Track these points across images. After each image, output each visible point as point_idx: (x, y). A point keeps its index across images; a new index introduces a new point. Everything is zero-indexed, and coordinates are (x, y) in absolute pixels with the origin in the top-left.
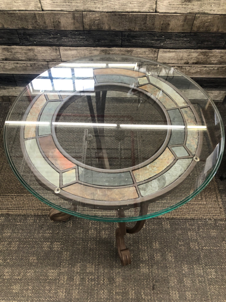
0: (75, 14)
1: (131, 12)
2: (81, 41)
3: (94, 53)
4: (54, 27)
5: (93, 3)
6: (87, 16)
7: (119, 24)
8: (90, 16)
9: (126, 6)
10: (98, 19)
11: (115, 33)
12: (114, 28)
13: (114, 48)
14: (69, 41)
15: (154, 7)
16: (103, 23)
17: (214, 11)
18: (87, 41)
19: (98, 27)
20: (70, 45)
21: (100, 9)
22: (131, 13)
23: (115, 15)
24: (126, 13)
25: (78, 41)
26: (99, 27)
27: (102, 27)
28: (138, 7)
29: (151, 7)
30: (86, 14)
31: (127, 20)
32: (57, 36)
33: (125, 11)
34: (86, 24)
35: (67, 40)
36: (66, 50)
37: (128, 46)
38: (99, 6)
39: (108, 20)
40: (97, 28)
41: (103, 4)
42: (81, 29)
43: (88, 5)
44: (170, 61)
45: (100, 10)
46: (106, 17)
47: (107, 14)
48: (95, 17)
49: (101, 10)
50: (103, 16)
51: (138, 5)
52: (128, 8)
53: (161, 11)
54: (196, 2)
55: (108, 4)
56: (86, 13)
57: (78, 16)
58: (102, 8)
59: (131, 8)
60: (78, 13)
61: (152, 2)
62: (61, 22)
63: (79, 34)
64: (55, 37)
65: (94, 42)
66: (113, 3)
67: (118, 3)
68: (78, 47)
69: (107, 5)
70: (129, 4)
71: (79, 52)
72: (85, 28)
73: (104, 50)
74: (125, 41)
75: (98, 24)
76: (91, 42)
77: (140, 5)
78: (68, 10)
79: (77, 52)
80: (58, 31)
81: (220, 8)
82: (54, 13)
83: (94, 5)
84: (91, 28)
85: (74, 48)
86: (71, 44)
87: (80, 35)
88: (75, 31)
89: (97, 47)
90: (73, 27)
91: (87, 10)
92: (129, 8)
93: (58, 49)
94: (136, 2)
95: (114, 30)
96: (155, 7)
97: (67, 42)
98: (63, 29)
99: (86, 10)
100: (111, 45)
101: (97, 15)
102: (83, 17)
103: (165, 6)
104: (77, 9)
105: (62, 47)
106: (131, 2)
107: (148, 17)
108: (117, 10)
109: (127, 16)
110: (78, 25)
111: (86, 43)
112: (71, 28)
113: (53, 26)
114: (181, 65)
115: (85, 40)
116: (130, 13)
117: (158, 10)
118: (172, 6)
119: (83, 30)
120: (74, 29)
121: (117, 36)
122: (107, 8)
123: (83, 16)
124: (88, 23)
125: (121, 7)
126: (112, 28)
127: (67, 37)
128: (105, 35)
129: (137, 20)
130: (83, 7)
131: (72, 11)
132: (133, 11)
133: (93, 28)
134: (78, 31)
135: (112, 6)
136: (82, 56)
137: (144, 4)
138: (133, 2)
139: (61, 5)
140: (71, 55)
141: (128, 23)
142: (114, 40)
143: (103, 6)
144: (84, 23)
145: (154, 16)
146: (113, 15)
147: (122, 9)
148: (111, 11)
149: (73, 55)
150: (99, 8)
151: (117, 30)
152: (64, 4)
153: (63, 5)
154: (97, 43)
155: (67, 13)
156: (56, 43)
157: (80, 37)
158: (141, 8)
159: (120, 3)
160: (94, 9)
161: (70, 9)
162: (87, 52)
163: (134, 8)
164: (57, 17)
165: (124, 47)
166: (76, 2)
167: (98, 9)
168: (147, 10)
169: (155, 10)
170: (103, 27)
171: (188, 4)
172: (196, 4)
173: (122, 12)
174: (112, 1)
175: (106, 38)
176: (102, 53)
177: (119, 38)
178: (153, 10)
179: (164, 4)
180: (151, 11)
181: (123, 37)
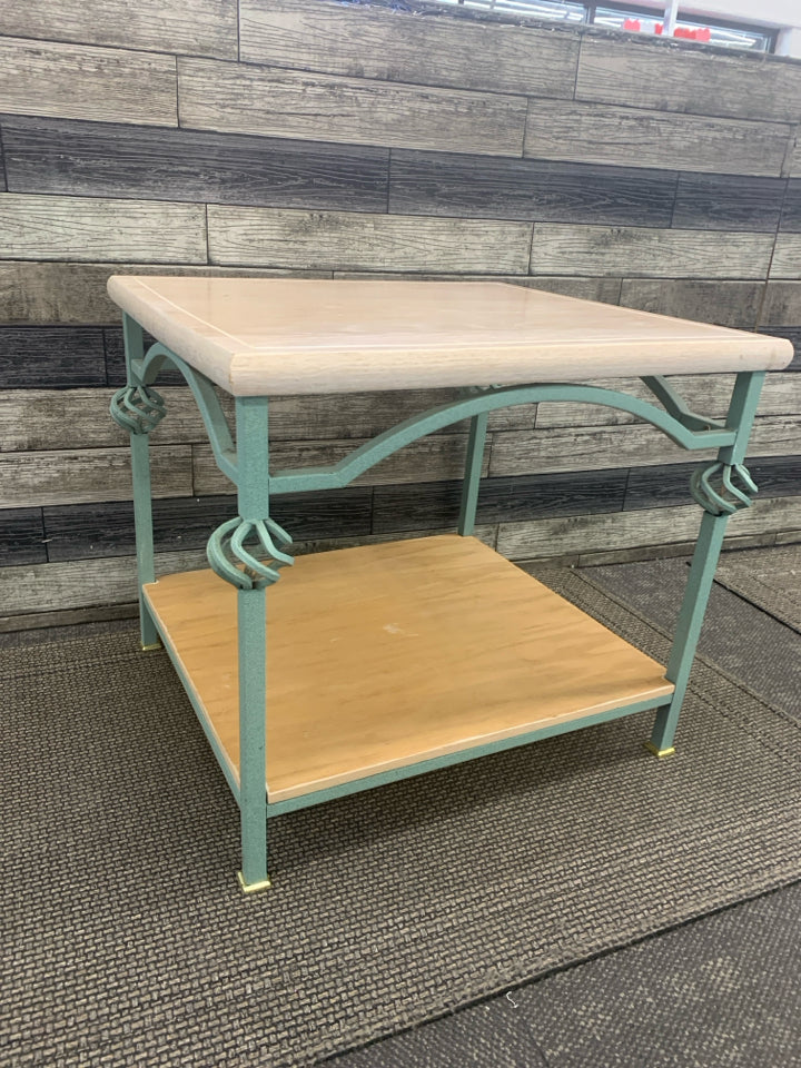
1: (126, 263)
7: (92, 302)
9: (106, 243)
10: (8, 283)
11: (78, 332)
12: (72, 316)
13: (83, 391)
15: (203, 246)
16: (31, 297)
17: (382, 260)
19: (11, 314)
21: (15, 251)
22: (128, 266)
23: (73, 271)
24: (113, 265)
26: (15, 312)
27: (25, 312)
28: (148, 248)
29: (192, 246)
33: (105, 258)
38: (8, 239)
39: (48, 289)
40: (7, 317)
41: (21, 235)
44: (291, 431)
45: (13, 254)
46: (39, 276)
47: (40, 268)
49: (17, 252)
50: (27, 275)
51: (149, 238)
52: (112, 248)
53: (224, 260)
54: (326, 234)
55: (42, 234)
58: (19, 247)
59: (124, 247)
61: (191, 231)
66: (60, 230)
67: (81, 232)
69: (39, 238)
70: (117, 237)
73: (40, 401)
74: (116, 363)
75: (9, 304)
77: (153, 240)
81: (397, 254)
89: (11, 388)
92: (119, 248)
94: (139, 231)
95: (72, 324)
96: (205, 247)
100: (64, 378)
103: (235, 246)
106: (124, 230)
108: (77, 254)
114: (328, 443)
116: (125, 266)
117: (217, 258)
118: (255, 244)
121: (86, 344)
122: (38, 246)
125: (89, 244)
126: (66, 317)
128: (41, 342)
132: (131, 257)
135: (58, 239)
137: (168, 237)
138: (129, 231)
142: (76, 360)
143: (22, 240)
146: (62, 271)
147: (94, 251)
148: (56, 257)
150: (9, 246)
151: (85, 321)
154: (13, 372)
158: (160, 248)
159: (84, 232)
163: (136, 248)
167: (6, 251)
168: (180, 258)
169: (205, 258)
170: (28, 311)
171: (304, 239)
172: (328, 239)
173: (98, 262)
174: (55, 223)
175: (43, 354)
176: (36, 413)
177: (96, 353)
178: (201, 256)
179: (232, 237)
180: (195, 259)
181: (110, 350)
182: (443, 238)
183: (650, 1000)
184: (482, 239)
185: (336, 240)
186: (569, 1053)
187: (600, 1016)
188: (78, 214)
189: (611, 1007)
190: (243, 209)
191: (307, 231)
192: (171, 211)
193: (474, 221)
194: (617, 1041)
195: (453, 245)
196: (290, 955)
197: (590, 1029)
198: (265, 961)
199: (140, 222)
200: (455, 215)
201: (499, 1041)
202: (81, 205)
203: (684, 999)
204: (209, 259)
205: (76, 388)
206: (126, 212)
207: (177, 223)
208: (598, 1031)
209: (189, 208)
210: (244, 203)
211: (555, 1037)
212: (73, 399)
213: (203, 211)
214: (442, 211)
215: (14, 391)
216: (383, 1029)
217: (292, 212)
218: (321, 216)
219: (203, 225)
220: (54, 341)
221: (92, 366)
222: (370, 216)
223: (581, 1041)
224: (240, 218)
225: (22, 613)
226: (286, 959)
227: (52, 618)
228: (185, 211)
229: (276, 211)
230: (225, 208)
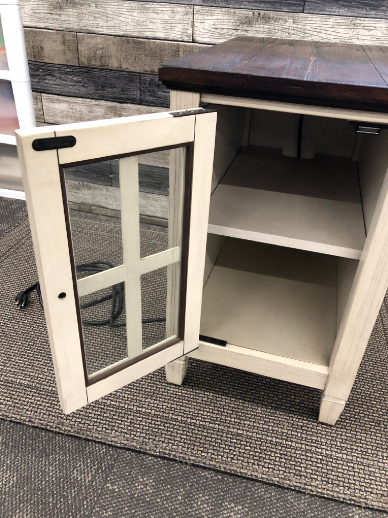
0: (66, 36)
1: (153, 39)
2: (75, 86)
3: (96, 111)
4: (35, 57)
5: (93, 18)
6: (83, 39)
7: (135, 59)
8: (89, 40)
9: (143, 27)
10: (101, 46)
11: (129, 75)
12: (127, 66)
13: (129, 105)
14: (55, 85)
15: (190, 31)
16: (110, 54)
18: (85, 87)
19: (101, 62)
20: (59, 93)
21: (104, 30)
23: (128, 42)
24: (145, 40)
25: (71, 87)
26: (103, 62)
27: (107, 62)
28: (163, 31)
29: (185, 31)
30: (83, 36)
31: (147, 52)
32: (38, 73)
33: (142, 36)
34: (83, 56)
35: (54, 82)
36: (52, 101)
37: (151, 102)
38: (101, 24)
39: (117, 51)
40: (100, 64)
41: (107, 21)
42: (75, 63)
43: (85, 21)
46: (114, 43)
47: (114, 39)
48: (97, 44)
49: (105, 31)
50: (108, 43)
51: (164, 26)
52: (146, 30)
53: (201, 40)
55: (115, 21)
56: (82, 34)
57: (70, 38)
58: (106, 28)
59: (152, 30)
60: (70, 34)
61: (185, 22)
62: (44, 48)
63: (72, 71)
64: (35, 75)
65: (95, 89)
66: (124, 20)
67: (132, 20)
68: (70, 96)
69: (114, 23)
70: (149, 24)
71: (71, 107)
72: (81, 62)
73: (112, 107)
74: (145, 92)
75: (101, 57)
76: (91, 89)
77: (166, 27)
78: (55, 28)
79: (68, 106)
80: (40, 64)
82: (34, 31)
83: (95, 22)
84: (90, 63)
85: (64, 98)
86: (60, 91)
87: (72, 73)
88: (66, 65)
89: (100, 100)
90: (62, 58)
91: (84, 30)
92: (149, 30)
93: (38, 97)
94: (159, 21)
95: (127, 70)
96: (192, 32)
97: (54, 86)
98: (47, 61)
99: (82, 29)
100: (122, 97)
101: (99, 40)
102: (77, 41)
103: (207, 31)
104: (69, 26)
105: (45, 95)
106: (152, 20)
107: (181, 49)
108: (130, 33)
109: (147, 44)
110: (69, 56)
111: (83, 90)
112: (59, 60)
113: (32, 54)
115: (82, 84)
116: (152, 41)
117: (197, 38)
118: (219, 31)
119: (78, 65)
120: (65, 61)
121: (132, 81)
122: (114, 28)
123: (78, 39)
124: (86, 52)
125: (136, 27)
126: (124, 66)
127: (53, 76)
128: (113, 78)
129: (163, 53)
130: (77, 24)
131: (61, 29)
132: (155, 36)
133: (93, 62)
134: (70, 66)
135: (123, 24)
136: (76, 115)
137: (173, 25)
138: (154, 21)
139: (45, 18)
140: (59, 111)
141: (149, 59)
142: (128, 89)
143: (107, 24)
144: (79, 52)
145: (192, 48)
146: (123, 42)
147: (138, 32)
148: (121, 34)
149: (62, 111)
150: (102, 27)
151: (133, 69)
152: (50, 16)
153: (48, 19)
154: (101, 92)
155: (53, 33)
156: (37, 87)
157: (73, 77)
158: (169, 32)
159: (134, 21)
160: (94, 29)
161: (58, 25)
162: (84, 107)
163: (157, 30)
164: (39, 38)
165: (145, 105)
166: (67, 15)
167: (101, 30)
168: (179, 37)
169: (191, 38)
170: (108, 62)
171: (247, 29)
172: (262, 29)
173: (139, 38)
174: (122, 15)
175: (114, 84)
176: (110, 113)
177: (136, 86)
178: (189, 36)
179: (206, 26)
180: (186, 39)
181: (142, 85)
182: (341, 30)
183: (180, 498)
184: (371, 33)
185: (267, 30)
186: (116, 492)
187: (148, 488)
188: (132, 11)
189: (158, 487)
190: (213, 9)
191: (249, 23)
192: (175, 10)
193: (366, 19)
194: (143, 503)
195: (348, 36)
196: (44, 377)
197: (137, 489)
198: (34, 374)
199: (160, 16)
200: (352, 14)
201: (94, 466)
202: (133, 5)
203: (196, 510)
204: (193, 39)
205: (127, 103)
206: (154, 10)
207: (178, 17)
208: (139, 493)
209: (185, 7)
210: (215, 5)
211: (118, 481)
212: (125, 109)
213: (192, 10)
214: (343, 11)
215: (101, 101)
216: (42, 424)
217: (243, 11)
218: (259, 14)
219: (191, 18)
220: (118, 78)
221: (134, 93)
222: (291, 14)
223: (127, 491)
224: (212, 14)
225: (100, 207)
226: (42, 378)
227: (113, 213)
228: (183, 9)
229: (232, 10)
230: (204, 8)
